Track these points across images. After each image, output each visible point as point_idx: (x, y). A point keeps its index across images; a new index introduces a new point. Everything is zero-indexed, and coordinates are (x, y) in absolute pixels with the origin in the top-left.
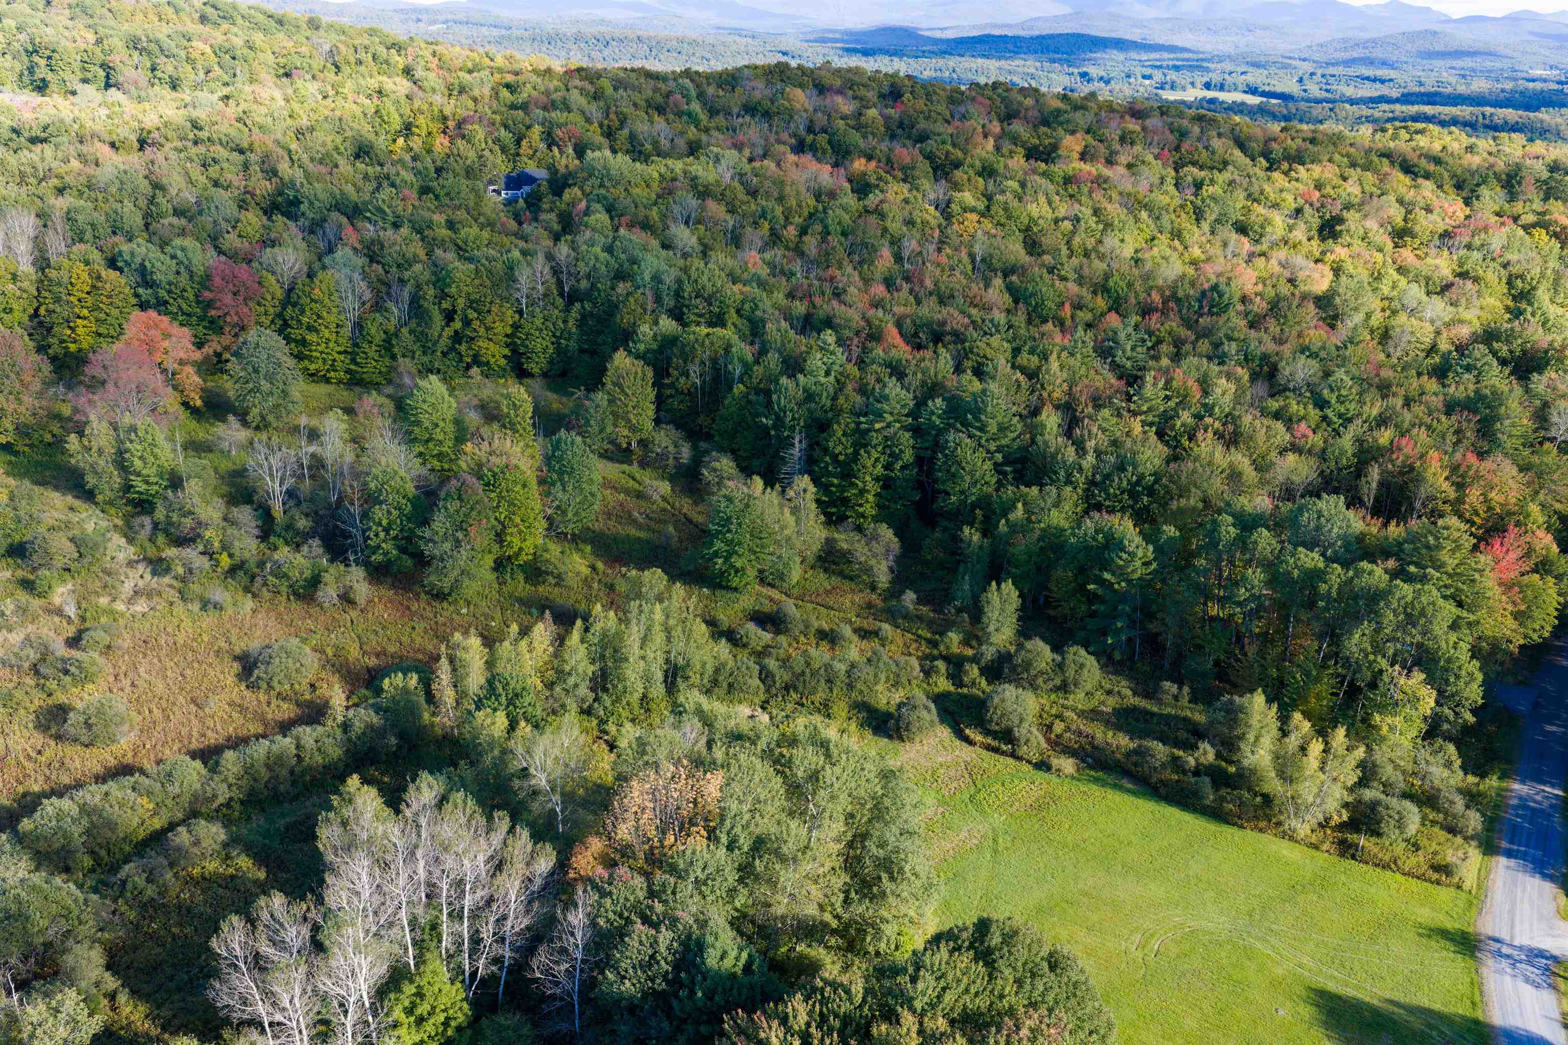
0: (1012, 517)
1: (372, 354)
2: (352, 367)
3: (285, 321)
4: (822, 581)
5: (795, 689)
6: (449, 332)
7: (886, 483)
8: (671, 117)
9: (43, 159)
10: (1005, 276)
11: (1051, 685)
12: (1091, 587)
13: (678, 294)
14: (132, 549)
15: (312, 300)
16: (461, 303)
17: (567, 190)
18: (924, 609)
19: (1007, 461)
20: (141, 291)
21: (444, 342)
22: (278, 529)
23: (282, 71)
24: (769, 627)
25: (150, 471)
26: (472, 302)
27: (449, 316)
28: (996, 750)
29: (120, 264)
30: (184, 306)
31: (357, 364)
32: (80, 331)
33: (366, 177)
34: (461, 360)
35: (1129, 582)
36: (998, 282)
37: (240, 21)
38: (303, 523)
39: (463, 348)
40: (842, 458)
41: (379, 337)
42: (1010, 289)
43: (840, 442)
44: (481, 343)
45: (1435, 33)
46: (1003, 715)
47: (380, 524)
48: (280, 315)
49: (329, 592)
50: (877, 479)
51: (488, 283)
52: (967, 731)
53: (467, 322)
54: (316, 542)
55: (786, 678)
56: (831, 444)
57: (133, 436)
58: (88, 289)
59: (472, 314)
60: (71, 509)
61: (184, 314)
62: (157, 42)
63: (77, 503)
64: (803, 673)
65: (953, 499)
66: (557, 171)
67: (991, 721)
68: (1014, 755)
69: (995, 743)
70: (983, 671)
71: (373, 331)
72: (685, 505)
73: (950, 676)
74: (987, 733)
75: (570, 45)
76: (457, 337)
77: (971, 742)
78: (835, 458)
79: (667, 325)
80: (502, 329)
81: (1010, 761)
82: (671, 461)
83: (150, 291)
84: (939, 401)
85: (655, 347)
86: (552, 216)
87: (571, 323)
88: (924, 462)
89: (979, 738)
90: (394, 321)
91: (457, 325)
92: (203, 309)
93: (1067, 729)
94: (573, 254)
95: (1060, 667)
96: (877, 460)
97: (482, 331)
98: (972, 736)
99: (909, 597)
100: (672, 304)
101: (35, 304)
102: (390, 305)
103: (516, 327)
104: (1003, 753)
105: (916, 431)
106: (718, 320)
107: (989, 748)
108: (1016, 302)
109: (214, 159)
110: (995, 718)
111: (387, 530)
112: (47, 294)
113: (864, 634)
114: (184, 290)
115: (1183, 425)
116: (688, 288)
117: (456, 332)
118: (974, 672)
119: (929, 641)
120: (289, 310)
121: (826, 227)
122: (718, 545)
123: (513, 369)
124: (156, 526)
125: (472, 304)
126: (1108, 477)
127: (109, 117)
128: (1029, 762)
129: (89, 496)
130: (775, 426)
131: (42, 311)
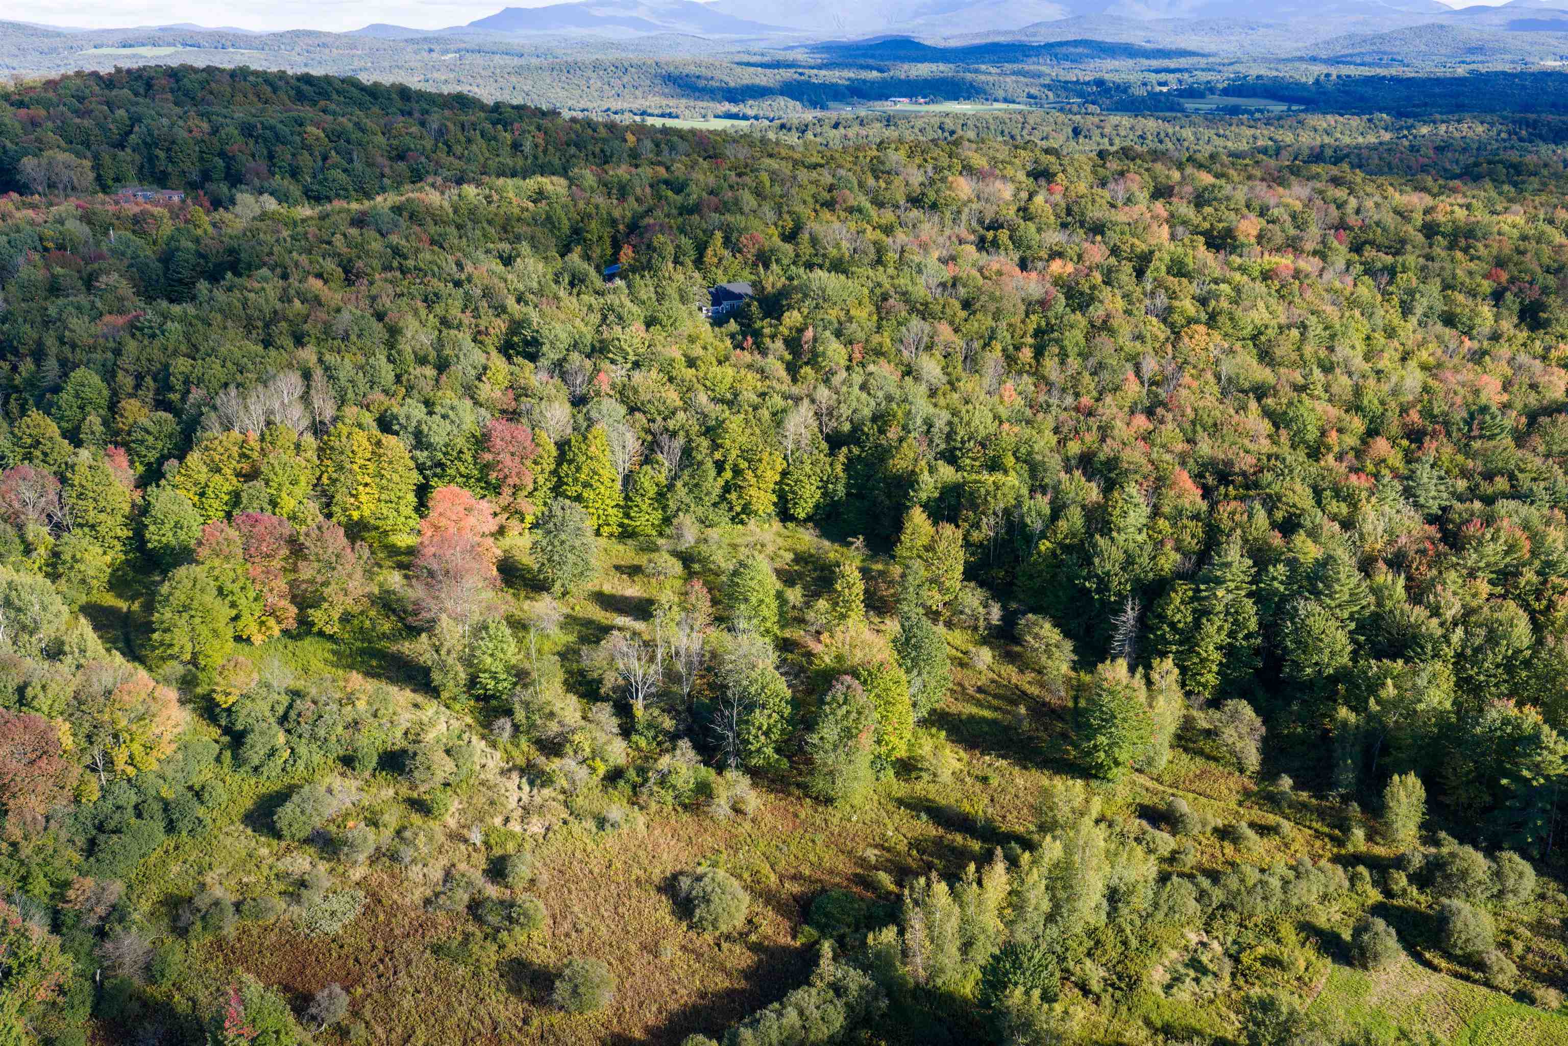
0: (1383, 694)
1: (644, 507)
2: (626, 521)
3: (560, 478)
4: (1189, 765)
5: (1233, 908)
6: (721, 482)
7: (1229, 651)
8: (843, 215)
9: (267, 301)
10: (1259, 399)
11: (1488, 894)
12: (1504, 782)
13: (949, 437)
14: (498, 755)
15: (588, 457)
16: (734, 453)
17: (787, 314)
18: (1304, 795)
19: (1360, 629)
20: (418, 453)
21: (717, 491)
22: (639, 727)
23: (394, 153)
24: (1163, 826)
25: (498, 667)
26: (742, 451)
27: (720, 467)
28: (1467, 978)
29: (396, 427)
30: (462, 469)
31: (630, 518)
32: (363, 498)
33: (590, 308)
34: (731, 509)
35: (1547, 778)
36: (1253, 405)
37: (335, 97)
38: (668, 723)
39: (733, 496)
40: (1181, 625)
41: (652, 491)
42: (1267, 413)
43: (1179, 610)
44: (752, 493)
45: (1442, 27)
46: (1468, 940)
47: (760, 728)
48: (554, 473)
49: (721, 807)
50: (1219, 648)
51: (758, 431)
52: (1427, 955)
53: (737, 471)
54: (684, 744)
55: (1222, 898)
56: (1169, 613)
57: (484, 634)
58: (369, 456)
59: (744, 465)
60: (416, 706)
61: (462, 476)
62: (272, 128)
63: (419, 698)
64: (1239, 892)
65: (1309, 670)
66: (763, 288)
67: (1455, 945)
68: (1487, 984)
69: (1463, 970)
70: (1411, 879)
71: (646, 484)
72: (1010, 672)
73: (1375, 884)
74: (1449, 956)
75: (589, 73)
76: (727, 489)
77: (1436, 969)
78: (1173, 625)
79: (947, 473)
80: (772, 477)
81: (1484, 990)
82: (982, 623)
83: (426, 453)
84: (1281, 567)
85: (936, 495)
86: (779, 344)
87: (839, 468)
88: (1270, 628)
89: (1443, 964)
90: (665, 472)
91: (728, 474)
92: (481, 471)
93: (1528, 949)
94: (835, 397)
95: (1498, 875)
96: (1220, 628)
97: (753, 481)
98: (1436, 961)
99: (1286, 782)
100: (943, 446)
101: (318, 474)
102: (660, 457)
103: (784, 474)
104: (1475, 982)
105: (1257, 596)
106: (994, 465)
107: (1457, 975)
108: (1276, 426)
109: (436, 295)
110: (1459, 942)
111: (766, 734)
112: (329, 462)
113: (1263, 830)
114: (461, 452)
115: (1527, 583)
116: (961, 432)
117: (727, 482)
118: (1400, 880)
119: (1332, 838)
120: (565, 466)
121: (1062, 348)
122: (1102, 739)
123: (777, 515)
124: (516, 727)
125: (744, 453)
126: (1477, 650)
127: (292, 237)
128: (1507, 992)
129: (432, 691)
130: (1098, 591)
131: (325, 480)
